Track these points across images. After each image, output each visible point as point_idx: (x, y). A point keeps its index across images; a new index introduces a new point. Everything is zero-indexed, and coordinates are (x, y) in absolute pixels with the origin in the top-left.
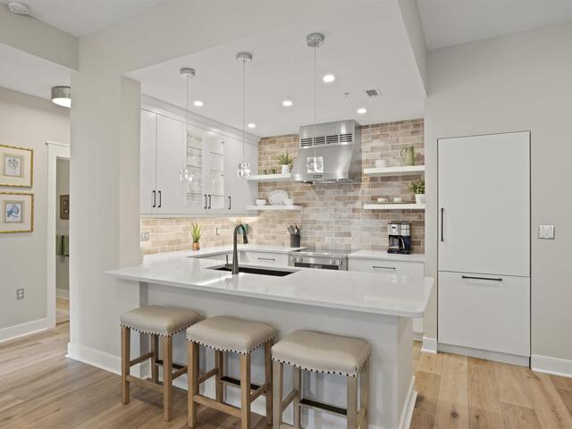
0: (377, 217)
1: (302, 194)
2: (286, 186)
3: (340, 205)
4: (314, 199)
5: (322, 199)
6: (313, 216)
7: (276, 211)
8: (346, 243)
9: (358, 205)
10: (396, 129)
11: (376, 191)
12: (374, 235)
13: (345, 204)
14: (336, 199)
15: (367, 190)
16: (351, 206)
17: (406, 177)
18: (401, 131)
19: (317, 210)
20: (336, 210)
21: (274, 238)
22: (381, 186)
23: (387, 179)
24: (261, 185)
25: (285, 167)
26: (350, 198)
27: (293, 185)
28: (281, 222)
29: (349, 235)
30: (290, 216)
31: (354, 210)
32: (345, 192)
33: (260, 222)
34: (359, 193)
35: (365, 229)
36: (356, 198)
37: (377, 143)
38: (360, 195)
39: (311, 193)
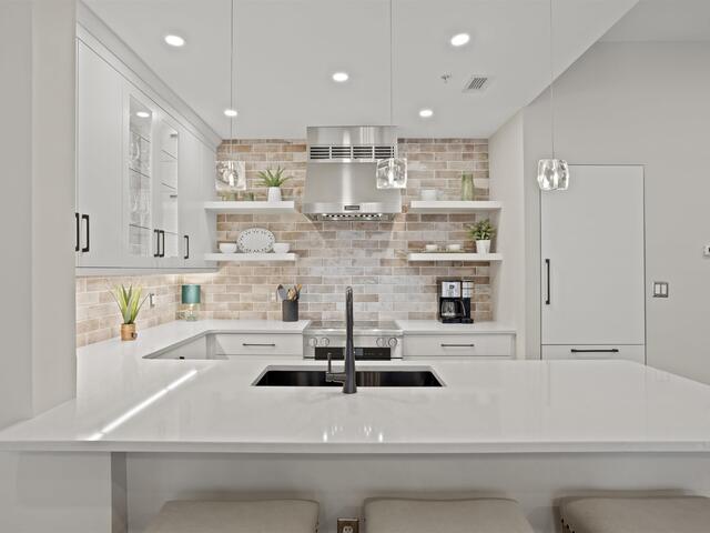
0: (417, 272)
1: (298, 235)
2: (270, 222)
3: (361, 254)
4: (319, 244)
5: (331, 245)
6: (316, 271)
7: (250, 263)
8: (370, 310)
9: (389, 254)
10: (442, 149)
11: (417, 235)
12: (412, 298)
13: (369, 252)
14: (354, 245)
15: (401, 232)
16: (379, 256)
17: (457, 216)
18: (449, 152)
19: (324, 262)
20: (354, 262)
21: (247, 307)
22: (424, 227)
23: (431, 217)
24: (221, 219)
25: (274, 191)
26: (376, 244)
27: (282, 221)
28: (260, 281)
29: (375, 298)
30: (276, 270)
31: (383, 262)
32: (369, 234)
33: (219, 281)
34: (389, 236)
35: (398, 289)
36: (385, 244)
37: (417, 166)
38: (391, 239)
39: (313, 235)
